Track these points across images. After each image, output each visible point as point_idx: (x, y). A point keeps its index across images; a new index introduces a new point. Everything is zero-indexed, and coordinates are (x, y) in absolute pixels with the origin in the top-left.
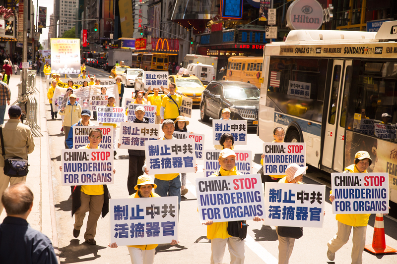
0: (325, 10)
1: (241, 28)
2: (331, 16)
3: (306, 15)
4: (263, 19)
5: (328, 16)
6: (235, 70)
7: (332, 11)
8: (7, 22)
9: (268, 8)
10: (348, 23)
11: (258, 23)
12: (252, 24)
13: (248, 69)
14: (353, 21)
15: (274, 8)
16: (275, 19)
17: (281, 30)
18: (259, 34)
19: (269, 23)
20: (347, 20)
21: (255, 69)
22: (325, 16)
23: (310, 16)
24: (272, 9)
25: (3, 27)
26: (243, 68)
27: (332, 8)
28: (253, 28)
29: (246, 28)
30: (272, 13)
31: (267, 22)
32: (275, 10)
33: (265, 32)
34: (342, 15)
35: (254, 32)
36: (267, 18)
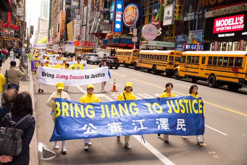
0: (158, 30)
1: (122, 37)
2: (161, 33)
3: (150, 32)
4: (131, 33)
5: (159, 33)
6: (118, 55)
7: (161, 31)
9: (133, 28)
10: (168, 36)
11: (129, 35)
12: (126, 35)
13: (124, 55)
14: (170, 35)
15: (136, 28)
16: (136, 33)
17: (139, 39)
18: (130, 40)
19: (134, 35)
20: (167, 35)
21: (127, 55)
22: (158, 33)
23: (152, 32)
24: (135, 29)
25: (14, 34)
26: (122, 54)
27: (161, 29)
28: (127, 37)
29: (124, 37)
30: (135, 31)
31: (133, 34)
33: (132, 39)
34: (165, 33)
35: (127, 39)
36: (133, 33)
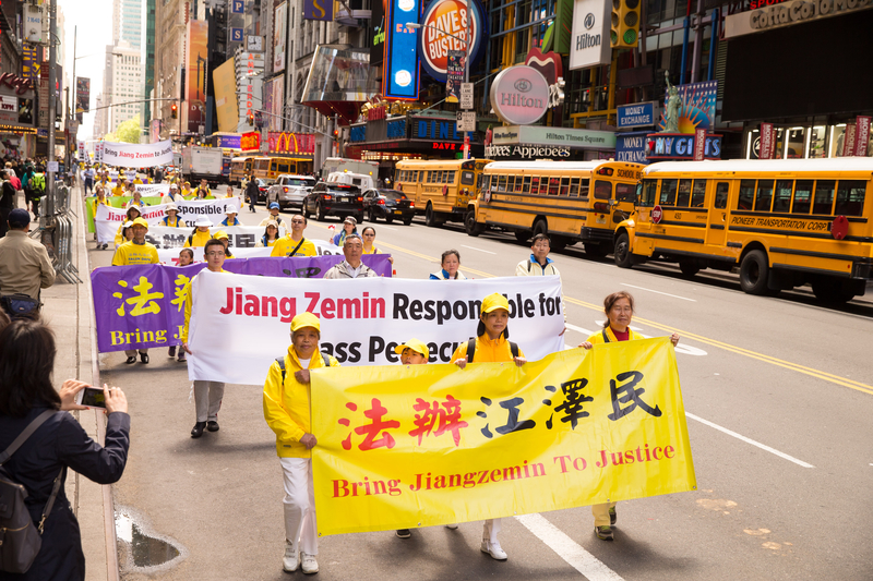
0: (552, 86)
1: (417, 115)
2: (562, 96)
3: (522, 94)
4: (452, 99)
5: (557, 96)
6: (407, 183)
7: (563, 88)
8: (21, 102)
9: (460, 81)
10: (589, 109)
11: (444, 107)
12: (434, 108)
13: (428, 180)
14: (597, 105)
15: (470, 81)
16: (471, 99)
17: (482, 119)
18: (447, 124)
19: (462, 107)
20: (586, 103)
21: (439, 180)
22: (551, 97)
23: (528, 95)
24: (467, 84)
25: (15, 109)
27: (563, 83)
28: (436, 115)
29: (425, 115)
30: (467, 89)
31: (459, 104)
32: (472, 85)
33: (455, 122)
34: (577, 95)
35: (438, 121)
36: (459, 98)
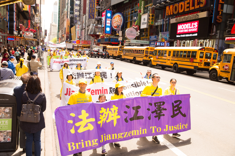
0: (137, 32)
1: (111, 37)
2: (139, 34)
4: (117, 34)
6: (109, 50)
7: (139, 32)
8: (34, 34)
9: (119, 31)
11: (116, 36)
14: (146, 36)
16: (121, 34)
17: (123, 38)
19: (119, 36)
20: (144, 35)
21: (115, 50)
22: (137, 34)
23: (132, 34)
25: (33, 36)
26: (111, 50)
27: (139, 31)
28: (114, 37)
29: (112, 37)
30: (121, 32)
32: (121, 31)
33: (118, 39)
34: (142, 34)
35: (115, 38)
36: (119, 34)
